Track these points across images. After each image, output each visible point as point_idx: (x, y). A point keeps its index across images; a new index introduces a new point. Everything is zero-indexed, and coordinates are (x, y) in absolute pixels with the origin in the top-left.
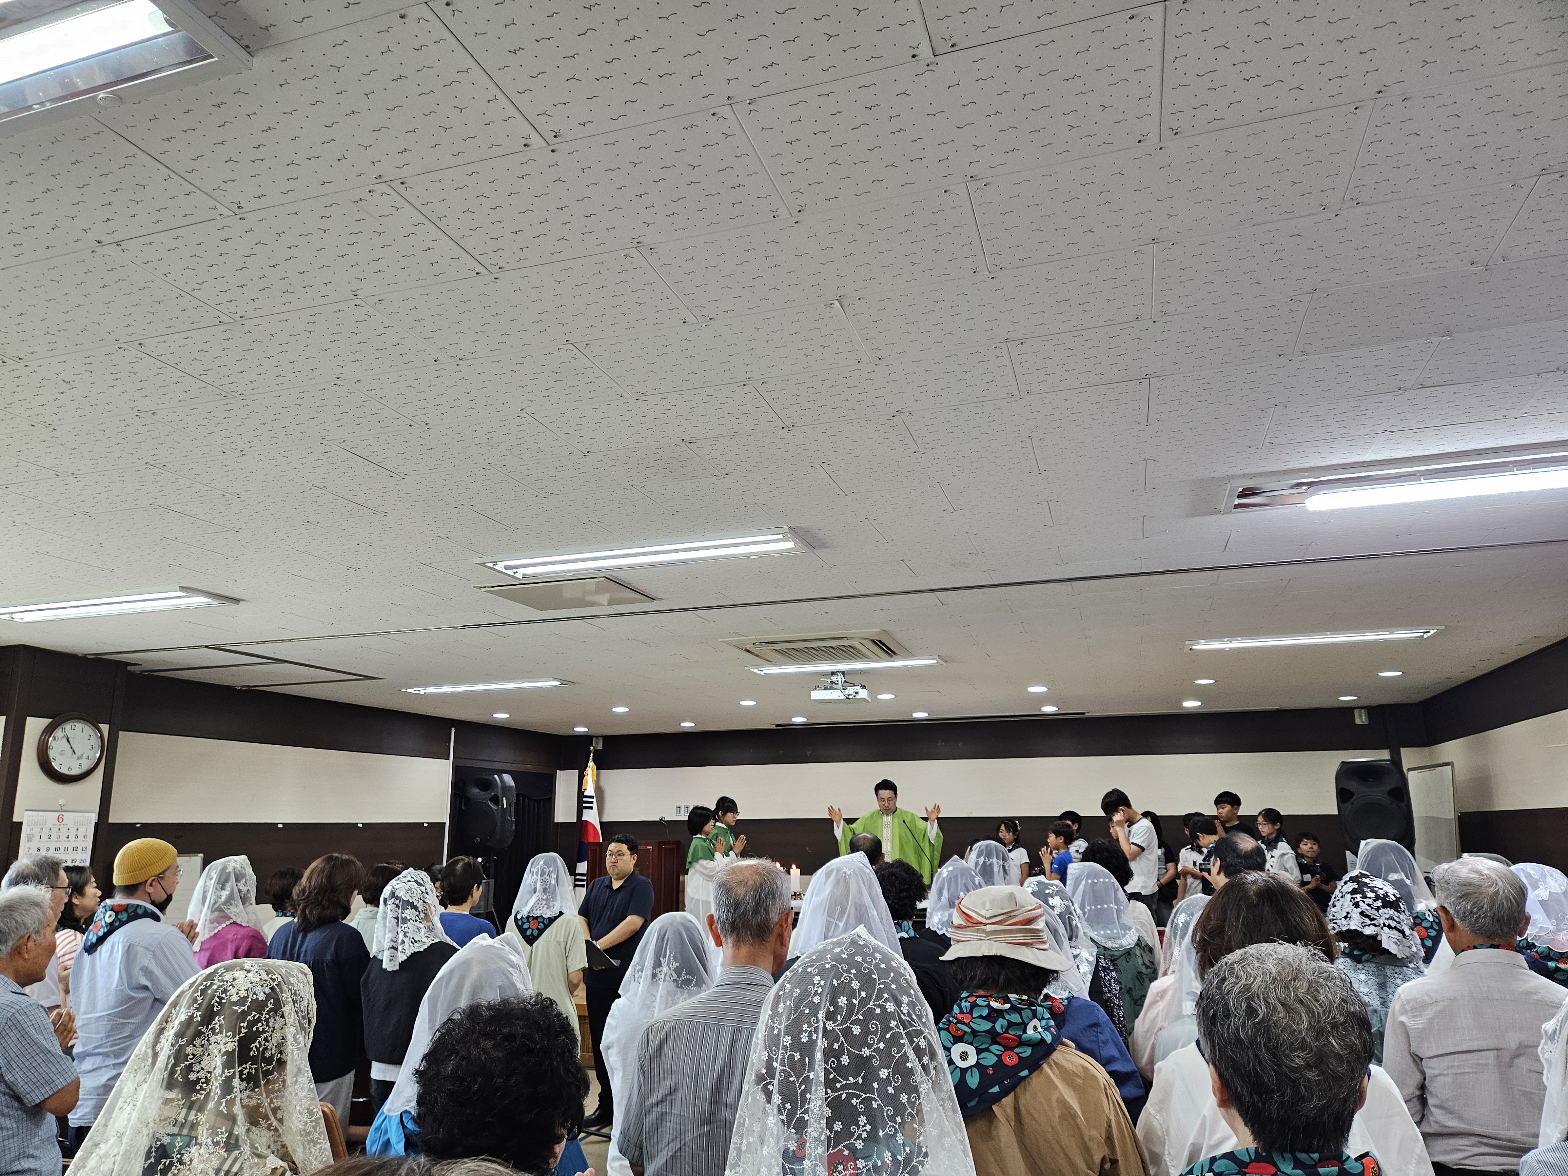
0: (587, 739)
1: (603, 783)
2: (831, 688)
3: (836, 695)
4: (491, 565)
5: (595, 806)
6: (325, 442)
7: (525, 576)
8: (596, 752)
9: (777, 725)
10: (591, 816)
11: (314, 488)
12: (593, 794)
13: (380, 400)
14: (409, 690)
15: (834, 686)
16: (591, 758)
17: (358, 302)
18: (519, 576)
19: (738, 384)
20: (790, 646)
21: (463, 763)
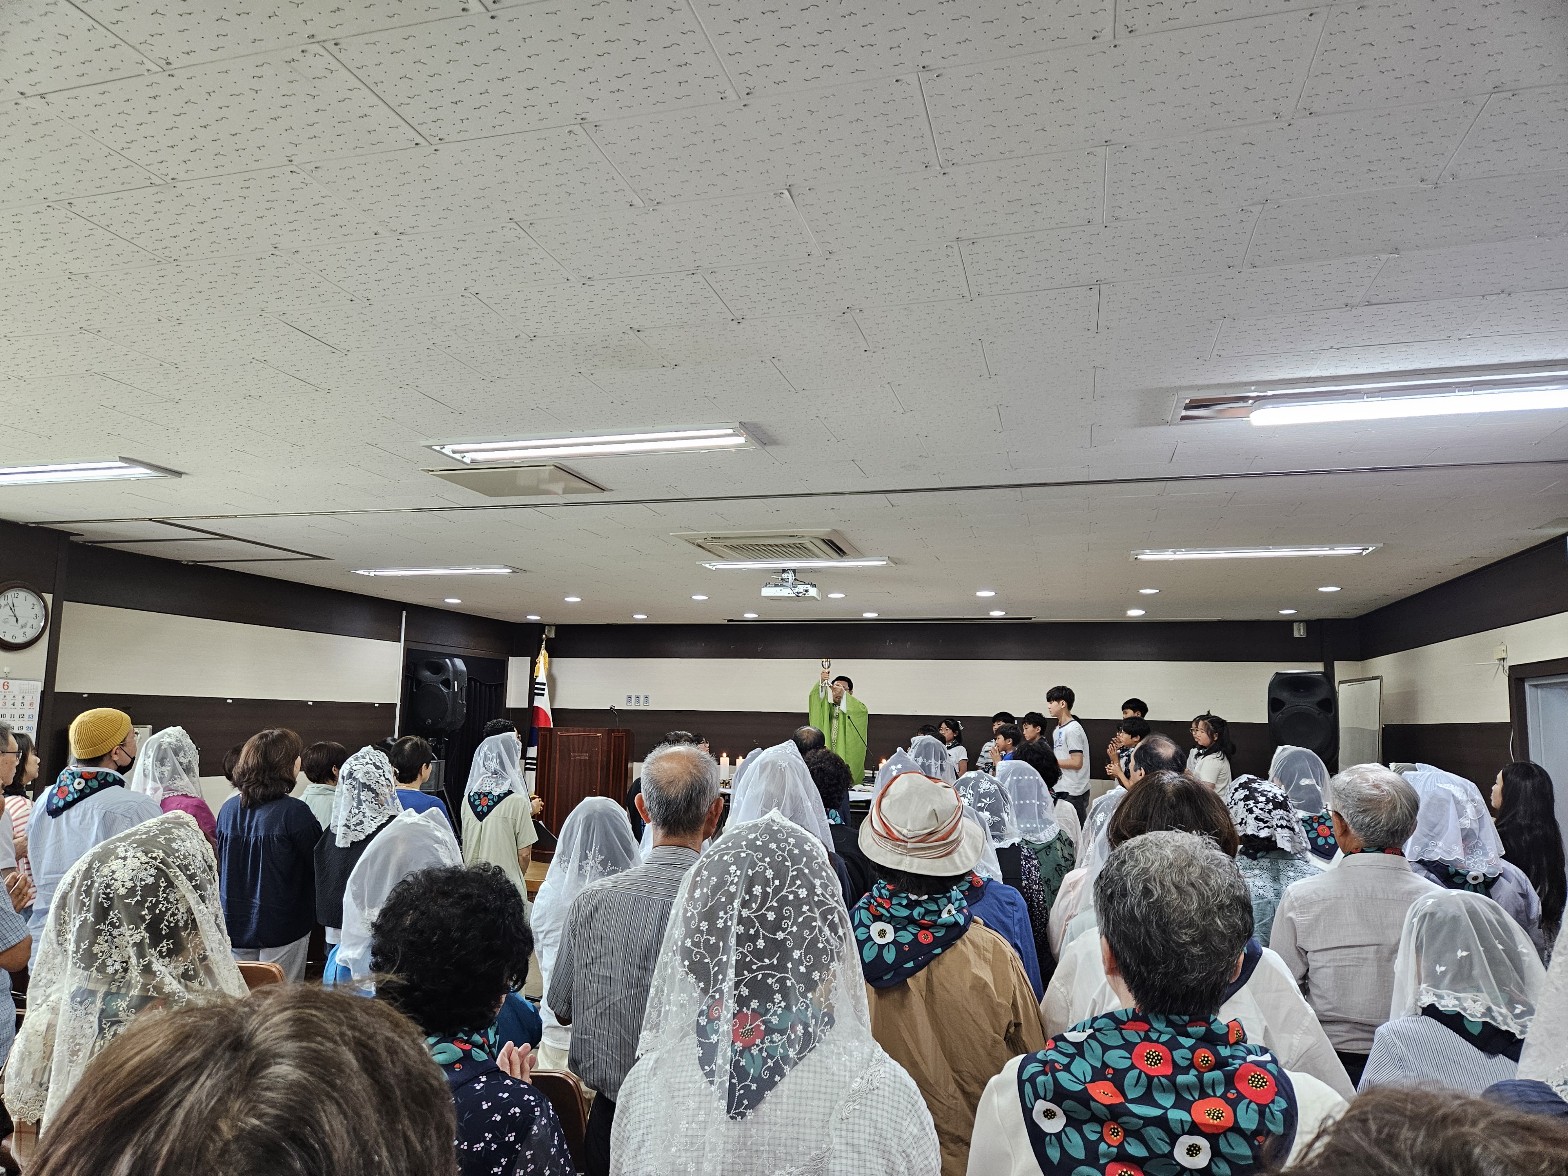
0: (539, 627)
1: (555, 671)
2: (782, 586)
3: (786, 592)
4: (438, 448)
5: (546, 692)
6: (264, 315)
7: (473, 461)
8: (548, 640)
9: (729, 621)
10: (543, 703)
11: (254, 361)
12: (545, 681)
13: (320, 273)
14: (358, 572)
15: (785, 584)
16: (544, 646)
17: (294, 169)
18: (467, 460)
19: (686, 273)
20: (741, 542)
21: (414, 646)
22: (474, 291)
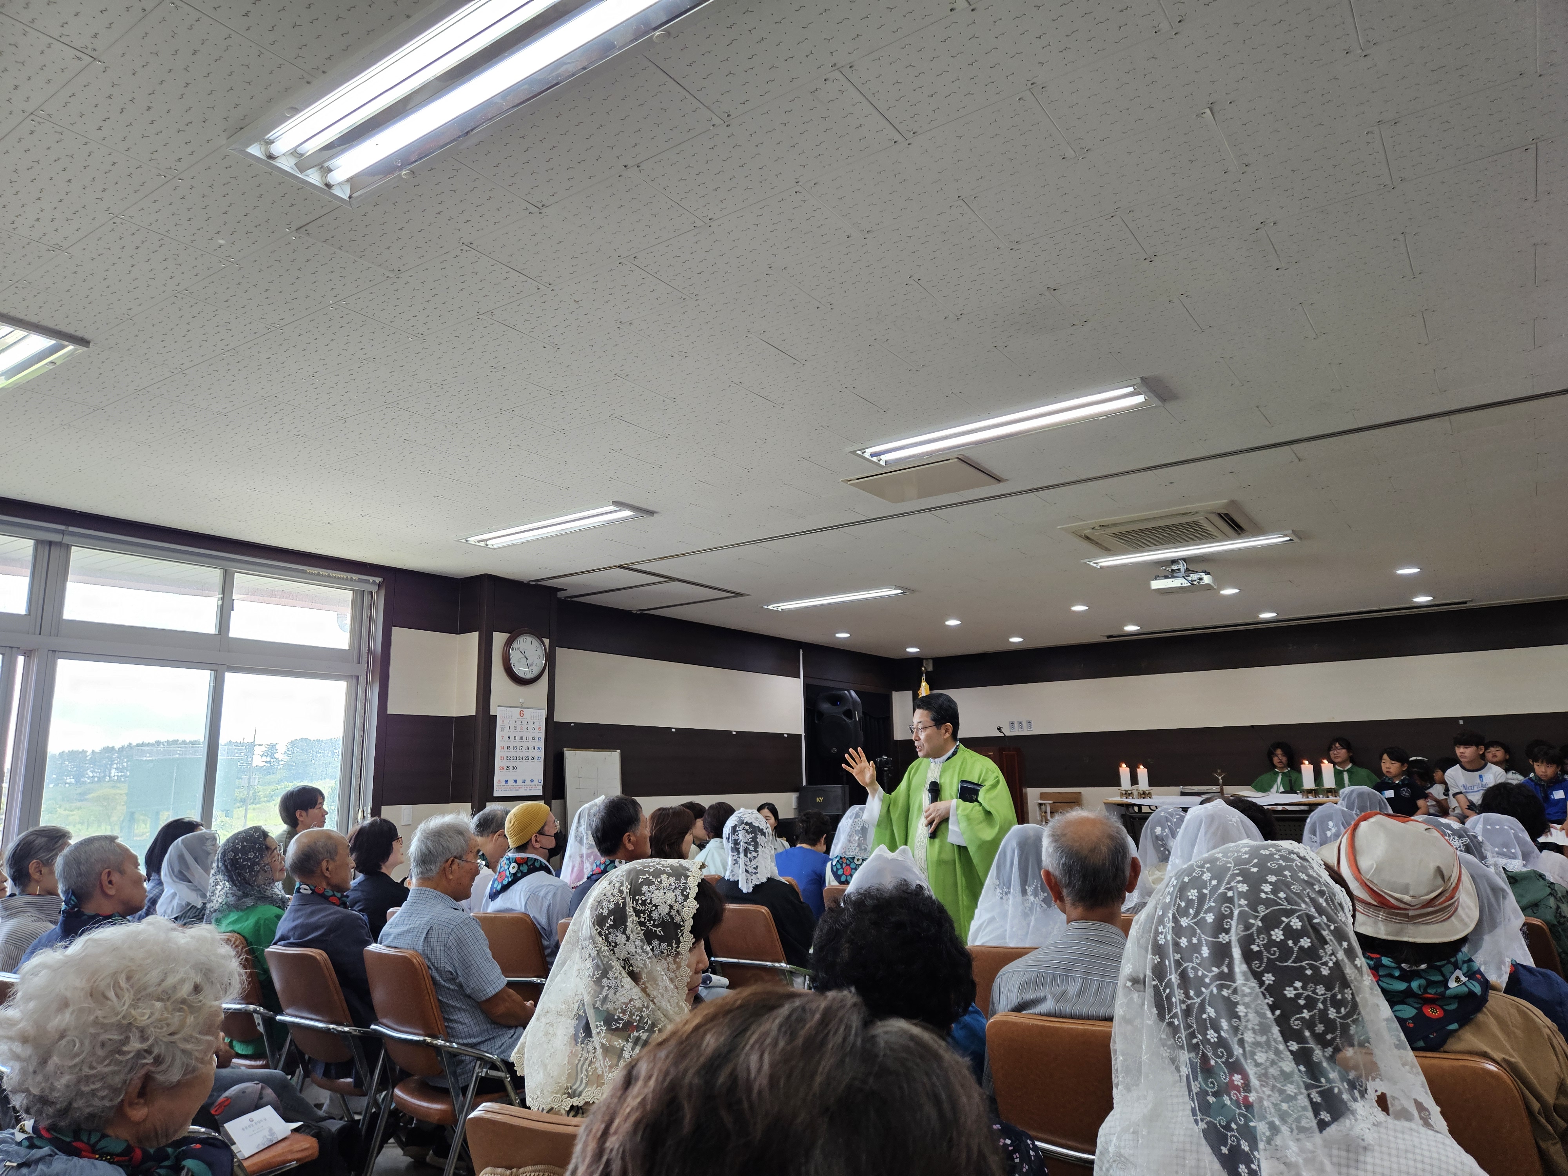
0: (917, 661)
2: (1173, 577)
3: (1178, 582)
4: (859, 452)
6: (749, 335)
7: (889, 462)
8: (927, 673)
9: (1107, 637)
11: (732, 384)
13: (798, 285)
14: (770, 607)
15: (1176, 575)
16: (923, 677)
17: (798, 189)
18: (882, 463)
19: (1106, 217)
20: (1130, 528)
21: (812, 682)
22: (916, 277)
